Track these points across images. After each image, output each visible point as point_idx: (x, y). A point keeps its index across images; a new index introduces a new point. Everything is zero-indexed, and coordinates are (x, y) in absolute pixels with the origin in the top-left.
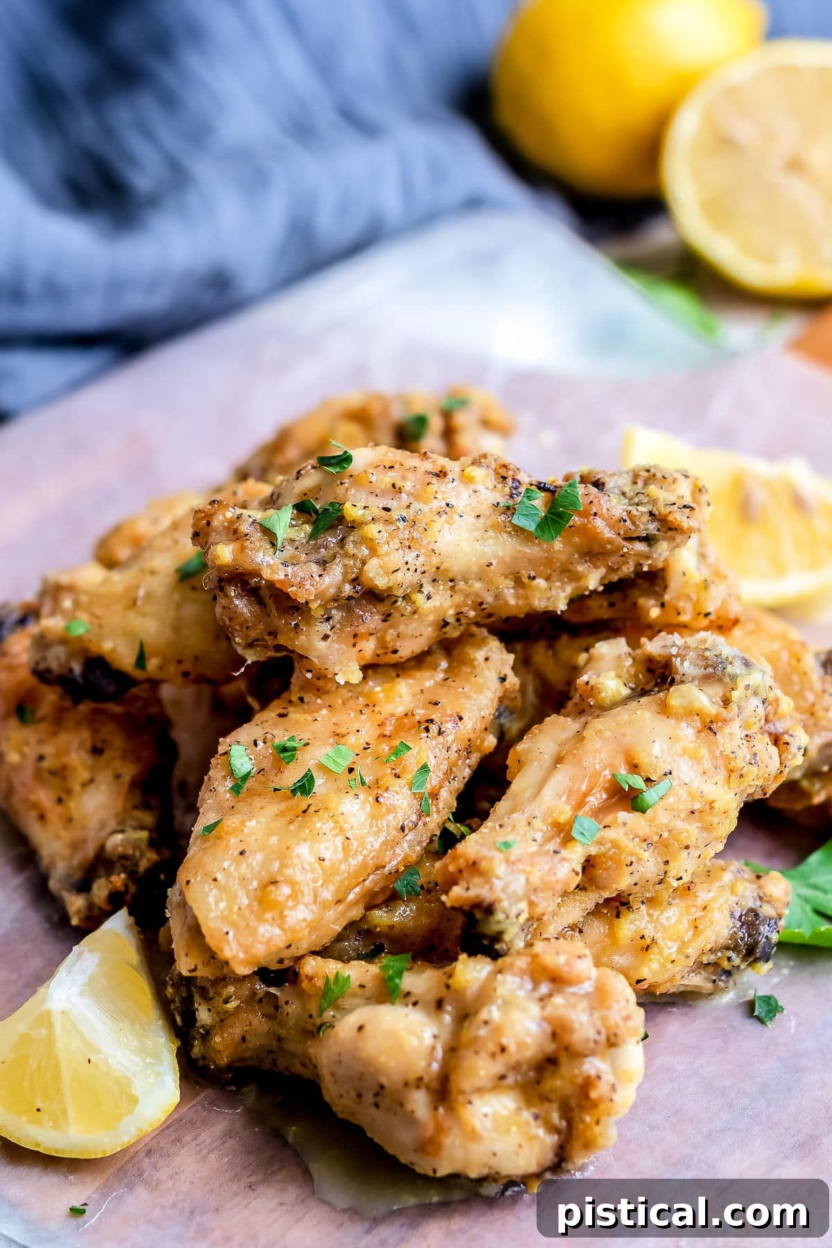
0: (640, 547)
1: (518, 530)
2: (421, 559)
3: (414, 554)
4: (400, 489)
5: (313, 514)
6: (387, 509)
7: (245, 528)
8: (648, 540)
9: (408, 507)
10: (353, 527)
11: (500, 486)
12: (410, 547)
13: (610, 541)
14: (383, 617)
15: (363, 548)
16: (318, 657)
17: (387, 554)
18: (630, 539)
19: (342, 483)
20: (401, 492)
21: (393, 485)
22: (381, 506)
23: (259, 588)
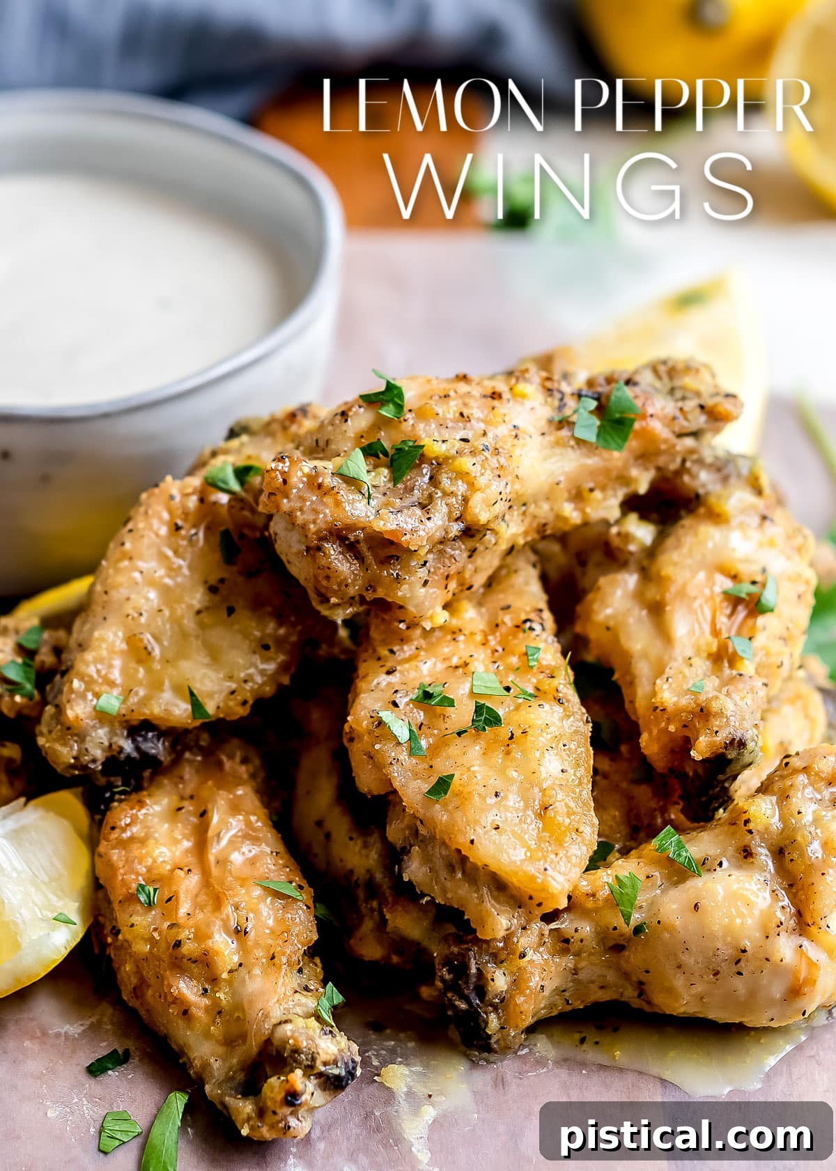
0: (689, 442)
1: (580, 442)
2: (509, 486)
3: (503, 484)
4: (468, 417)
5: (381, 455)
6: (465, 440)
7: (328, 481)
8: (696, 434)
9: (485, 434)
10: (439, 464)
11: (549, 400)
12: (499, 476)
13: (666, 441)
14: (468, 554)
15: (460, 482)
16: (416, 606)
17: (488, 486)
18: (680, 435)
19: (405, 420)
20: (470, 421)
21: (462, 414)
22: (458, 438)
23: (358, 542)
